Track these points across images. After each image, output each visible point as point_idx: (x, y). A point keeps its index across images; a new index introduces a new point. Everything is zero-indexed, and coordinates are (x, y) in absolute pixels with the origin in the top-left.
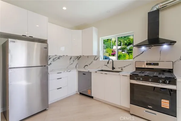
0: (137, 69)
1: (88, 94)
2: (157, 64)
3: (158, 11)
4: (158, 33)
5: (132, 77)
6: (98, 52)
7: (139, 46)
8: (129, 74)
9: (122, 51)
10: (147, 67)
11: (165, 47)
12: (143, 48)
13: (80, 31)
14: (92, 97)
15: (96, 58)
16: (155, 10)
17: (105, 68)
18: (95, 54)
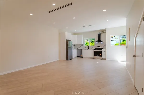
0: (95, 48)
1: (81, 56)
2: (100, 47)
3: (100, 34)
4: (100, 39)
5: (94, 50)
6: (83, 43)
7: (96, 42)
8: (93, 49)
9: (88, 40)
10: (98, 47)
12: (97, 43)
13: (77, 36)
14: (82, 57)
15: (82, 45)
16: (99, 33)
17: (86, 48)
18: (82, 44)
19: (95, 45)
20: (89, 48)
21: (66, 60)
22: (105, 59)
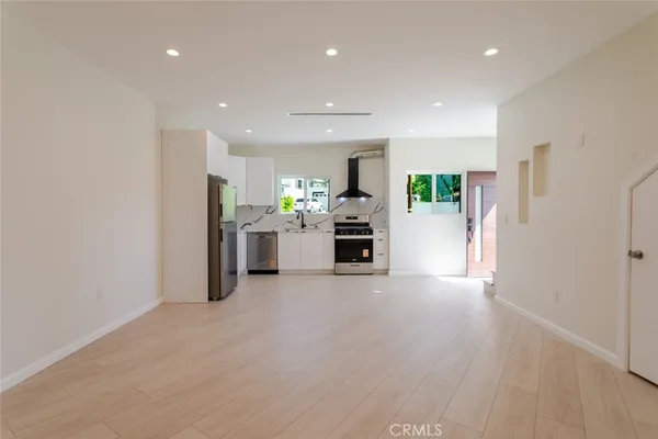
0: (336, 224)
1: (273, 267)
2: (356, 218)
3: (357, 159)
5: (336, 233)
6: (276, 199)
7: (339, 196)
10: (350, 218)
11: (363, 199)
12: (342, 199)
13: (243, 160)
14: (276, 272)
15: (270, 210)
16: (354, 157)
17: (289, 226)
18: (272, 204)
19: (335, 212)
20: (303, 226)
21: (210, 299)
22: (385, 272)
